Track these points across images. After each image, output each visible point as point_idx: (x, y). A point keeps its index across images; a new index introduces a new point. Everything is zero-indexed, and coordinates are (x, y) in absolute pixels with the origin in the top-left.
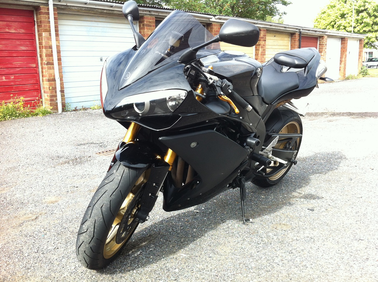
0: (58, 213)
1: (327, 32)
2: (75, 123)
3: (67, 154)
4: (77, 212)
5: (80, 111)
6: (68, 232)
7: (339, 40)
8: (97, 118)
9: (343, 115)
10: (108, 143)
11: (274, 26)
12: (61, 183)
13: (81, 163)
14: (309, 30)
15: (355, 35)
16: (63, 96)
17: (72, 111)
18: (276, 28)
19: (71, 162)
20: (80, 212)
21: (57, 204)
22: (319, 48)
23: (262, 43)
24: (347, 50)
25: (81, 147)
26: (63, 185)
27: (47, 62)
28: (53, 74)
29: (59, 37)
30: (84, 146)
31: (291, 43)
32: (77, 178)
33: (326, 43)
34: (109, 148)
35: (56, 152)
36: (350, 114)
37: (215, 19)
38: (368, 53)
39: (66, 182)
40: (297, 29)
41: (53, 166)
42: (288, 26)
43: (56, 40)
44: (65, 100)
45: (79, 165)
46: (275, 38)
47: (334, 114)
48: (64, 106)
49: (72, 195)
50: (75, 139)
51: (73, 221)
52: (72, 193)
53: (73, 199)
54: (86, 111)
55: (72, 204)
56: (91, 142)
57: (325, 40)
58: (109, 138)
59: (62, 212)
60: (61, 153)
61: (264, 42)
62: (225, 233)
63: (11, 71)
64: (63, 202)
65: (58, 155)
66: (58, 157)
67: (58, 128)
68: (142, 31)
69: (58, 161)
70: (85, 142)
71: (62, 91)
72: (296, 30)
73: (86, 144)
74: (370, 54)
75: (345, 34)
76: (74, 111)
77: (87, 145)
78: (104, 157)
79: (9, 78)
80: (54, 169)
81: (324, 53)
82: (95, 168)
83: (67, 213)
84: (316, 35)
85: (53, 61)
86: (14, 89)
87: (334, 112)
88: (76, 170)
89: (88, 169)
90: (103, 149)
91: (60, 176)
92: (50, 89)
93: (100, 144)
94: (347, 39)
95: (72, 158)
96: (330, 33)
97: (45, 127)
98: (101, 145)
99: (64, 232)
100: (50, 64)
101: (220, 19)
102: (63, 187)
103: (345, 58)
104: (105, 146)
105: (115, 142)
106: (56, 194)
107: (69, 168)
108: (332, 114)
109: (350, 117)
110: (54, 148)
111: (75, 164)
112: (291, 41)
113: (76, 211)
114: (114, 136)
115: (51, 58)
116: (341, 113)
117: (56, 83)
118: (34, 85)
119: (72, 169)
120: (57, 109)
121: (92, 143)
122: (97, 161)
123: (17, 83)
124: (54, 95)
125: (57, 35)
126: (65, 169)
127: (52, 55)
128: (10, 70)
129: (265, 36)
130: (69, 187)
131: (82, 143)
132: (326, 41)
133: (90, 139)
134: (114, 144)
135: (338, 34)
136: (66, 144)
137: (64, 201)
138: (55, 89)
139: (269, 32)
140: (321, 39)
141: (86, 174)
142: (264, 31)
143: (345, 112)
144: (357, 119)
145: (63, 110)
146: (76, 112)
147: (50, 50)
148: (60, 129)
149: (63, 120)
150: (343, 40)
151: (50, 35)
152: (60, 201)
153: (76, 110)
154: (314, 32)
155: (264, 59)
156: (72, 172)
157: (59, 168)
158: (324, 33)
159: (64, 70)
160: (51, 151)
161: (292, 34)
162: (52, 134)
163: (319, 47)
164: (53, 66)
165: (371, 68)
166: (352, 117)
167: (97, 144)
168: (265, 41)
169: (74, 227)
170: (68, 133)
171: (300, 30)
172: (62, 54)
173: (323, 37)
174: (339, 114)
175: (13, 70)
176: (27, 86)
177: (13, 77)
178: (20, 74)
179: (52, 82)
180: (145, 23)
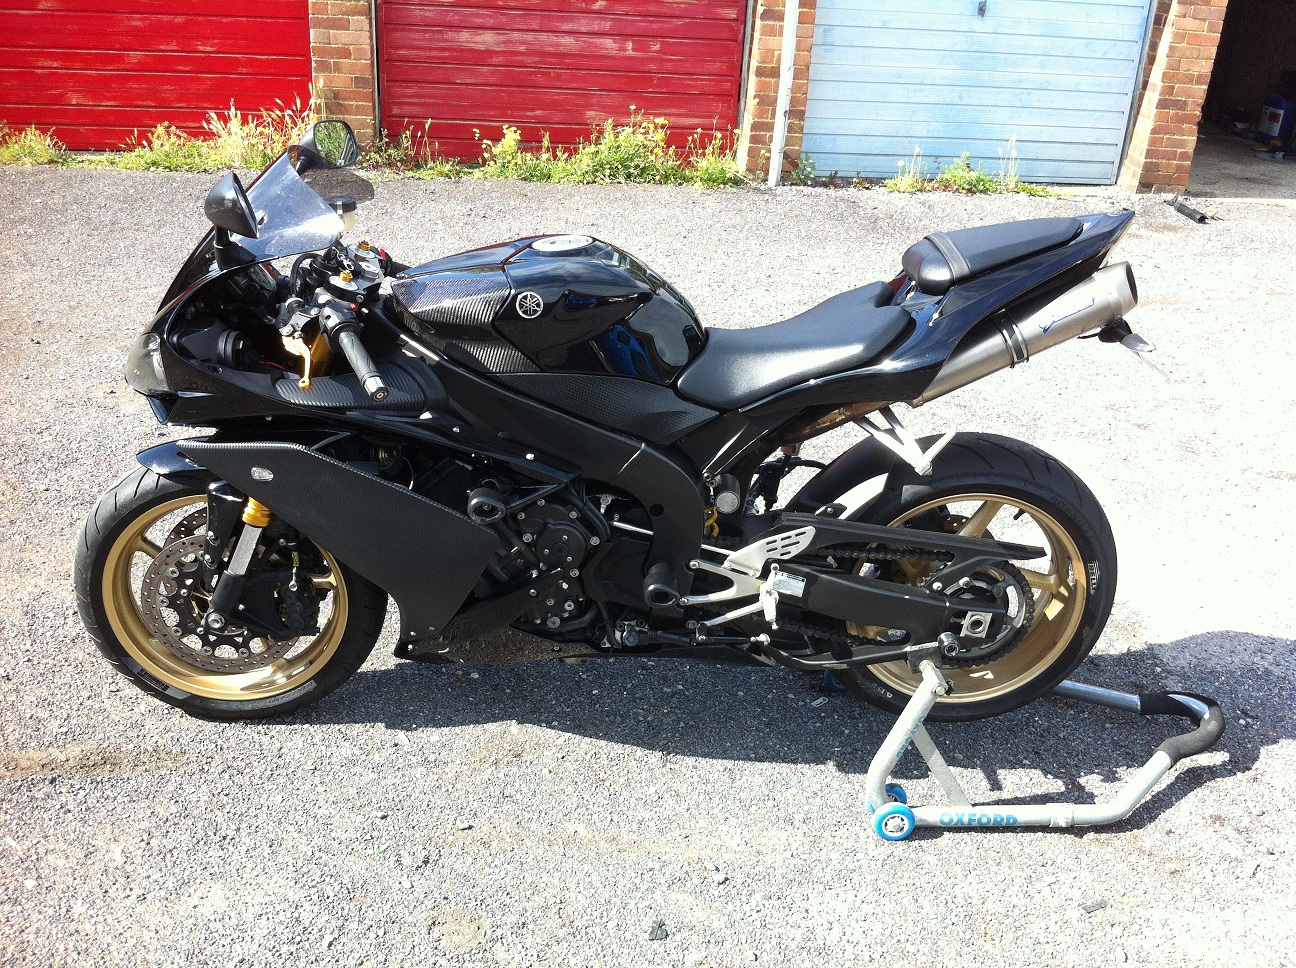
5: (843, 191)
16: (794, 129)
17: (814, 185)
27: (764, 8)
28: (776, 53)
44: (799, 144)
48: (791, 161)
54: (864, 191)
63: (655, 26)
71: (795, 114)
76: (824, 185)
79: (645, 49)
85: (784, 5)
86: (657, 86)
100: (774, 15)
117: (779, 82)
118: (719, 78)
120: (764, 170)
123: (669, 66)
124: (767, 124)
128: (652, 22)
138: (773, 102)
145: (785, 178)
153: (829, 183)
159: (835, 36)
164: (780, 23)
175: (660, 22)
176: (697, 80)
177: (657, 47)
178: (682, 38)
179: (768, 79)
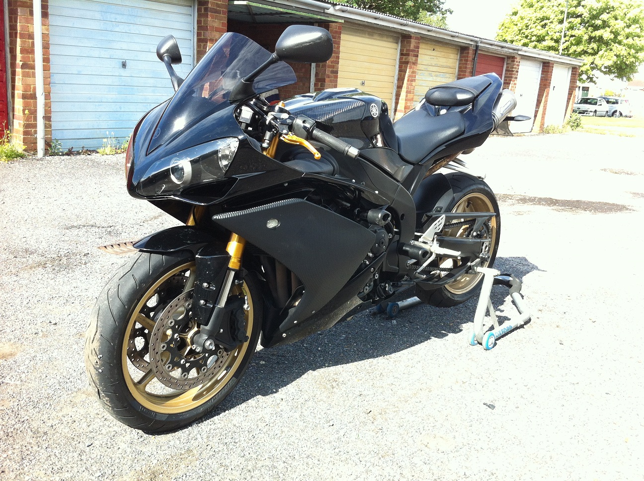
0: (12, 383)
1: (521, 50)
2: (66, 181)
3: (44, 245)
4: (50, 384)
5: (78, 157)
6: (29, 430)
7: (538, 65)
8: (108, 173)
9: (539, 204)
10: (124, 227)
11: (435, 32)
12: (25, 313)
13: (67, 267)
14: (491, 45)
15: (566, 60)
16: (48, 126)
17: (63, 155)
18: (438, 36)
19: (49, 265)
20: (55, 384)
21: (13, 362)
22: (505, 77)
23: (412, 59)
24: (550, 83)
25: (71, 233)
26: (29, 317)
27: (22, 62)
28: (32, 86)
29: (48, 18)
30: (78, 230)
31: (460, 64)
32: (57, 302)
33: (518, 69)
34: (125, 237)
35: (24, 240)
36: (551, 202)
37: (335, 10)
38: (581, 88)
39: (34, 311)
40: (471, 41)
41: (14, 271)
42: (457, 34)
43: (43, 24)
44: (51, 135)
45: (64, 272)
46: (434, 53)
47: (524, 200)
48: (48, 144)
49: (43, 341)
50: (62, 214)
51: (40, 404)
52: (44, 336)
53: (45, 351)
54: (88, 156)
55: (42, 363)
56: (91, 223)
57: (517, 63)
58: (125, 216)
59: (19, 381)
60: (32, 243)
61: (414, 58)
62: (333, 452)
64: (25, 358)
65: (27, 246)
66: (27, 251)
67: (34, 188)
68: (203, 19)
69: (25, 259)
70: (80, 223)
71: (47, 118)
72: (471, 43)
73: (81, 227)
74: (585, 91)
75: (550, 56)
76: (68, 154)
77: (84, 229)
78: (114, 259)
80: (15, 278)
81: (513, 85)
82: (94, 282)
83: (30, 385)
84: (503, 54)
85: (34, 61)
87: (525, 195)
88: (57, 283)
89: (79, 284)
90: (113, 240)
91: (25, 296)
92: (24, 113)
93: (109, 229)
94: (553, 64)
95: (53, 256)
96: (525, 52)
97: (9, 184)
98: (110, 231)
99: (19, 431)
100: (28, 66)
101: (343, 11)
102: (29, 322)
103: (547, 96)
104: (118, 234)
105: (138, 226)
106: (13, 338)
107: (43, 279)
108: (521, 200)
109: (552, 208)
110: (20, 232)
111: (57, 269)
112: (461, 60)
113: (48, 381)
114: (135, 214)
115: (30, 56)
116: (536, 197)
117: (36, 102)
119: (49, 280)
120: (35, 150)
121: (92, 226)
122: (99, 266)
124: (32, 124)
125: (45, 14)
126: (36, 279)
127: (32, 51)
129: (418, 47)
130: (39, 322)
131: (75, 224)
132: (518, 65)
133: (89, 217)
134: (134, 231)
135: (539, 54)
136: (45, 224)
137: (28, 356)
138: (34, 113)
139: (424, 41)
140: (509, 62)
141: (76, 295)
142: (417, 38)
143: (543, 197)
144: (564, 212)
145: (46, 153)
146: (69, 157)
147: (30, 41)
148: (36, 191)
149: (45, 173)
150: (546, 66)
151: (31, 13)
152: (19, 354)
153: (70, 153)
154: (500, 48)
155: (412, 88)
156: (49, 289)
157: (24, 275)
158: (516, 52)
159: (55, 79)
160: (14, 237)
161: (463, 50)
162: (21, 201)
163: (505, 74)
164: (33, 71)
165: (585, 114)
166: (555, 207)
167: (103, 227)
168: (417, 56)
169: (42, 418)
170: (50, 200)
171: (476, 42)
172: (52, 50)
173: (513, 58)
174: (532, 200)
179: (29, 100)
180: (210, 6)
